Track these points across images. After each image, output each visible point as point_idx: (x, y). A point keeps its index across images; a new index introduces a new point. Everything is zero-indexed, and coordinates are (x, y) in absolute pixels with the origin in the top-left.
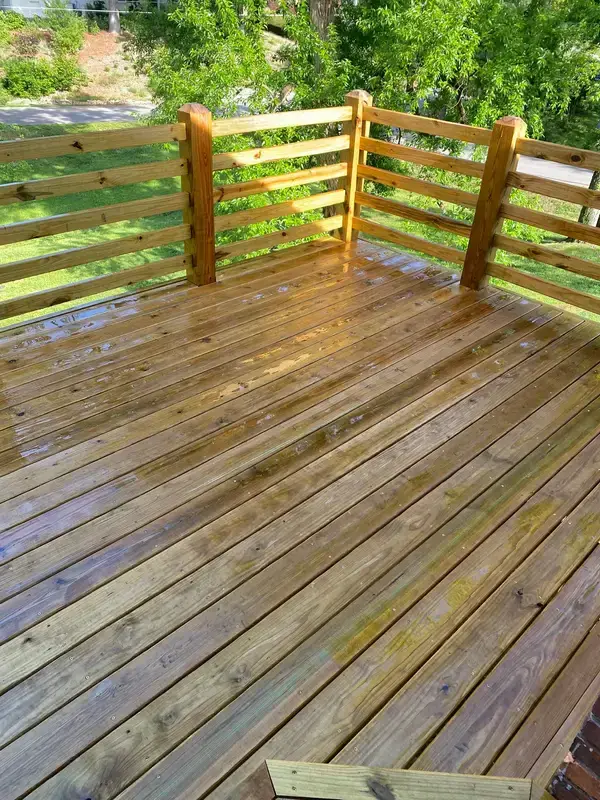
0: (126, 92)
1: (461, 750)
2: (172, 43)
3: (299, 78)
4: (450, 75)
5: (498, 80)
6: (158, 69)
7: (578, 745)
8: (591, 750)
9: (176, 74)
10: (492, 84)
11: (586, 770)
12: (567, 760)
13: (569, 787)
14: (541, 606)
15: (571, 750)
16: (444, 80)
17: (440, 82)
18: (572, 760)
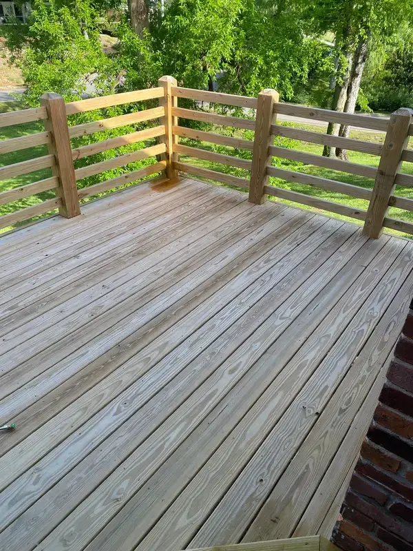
0: (6, 80)
1: (274, 521)
2: (35, 45)
3: (128, 66)
4: (228, 59)
5: (260, 61)
6: (27, 64)
7: (344, 509)
8: (353, 511)
9: (40, 67)
10: (257, 63)
11: (351, 523)
12: (339, 520)
13: (343, 537)
14: (318, 414)
15: (341, 512)
16: (225, 62)
17: (223, 64)
18: (342, 519)
